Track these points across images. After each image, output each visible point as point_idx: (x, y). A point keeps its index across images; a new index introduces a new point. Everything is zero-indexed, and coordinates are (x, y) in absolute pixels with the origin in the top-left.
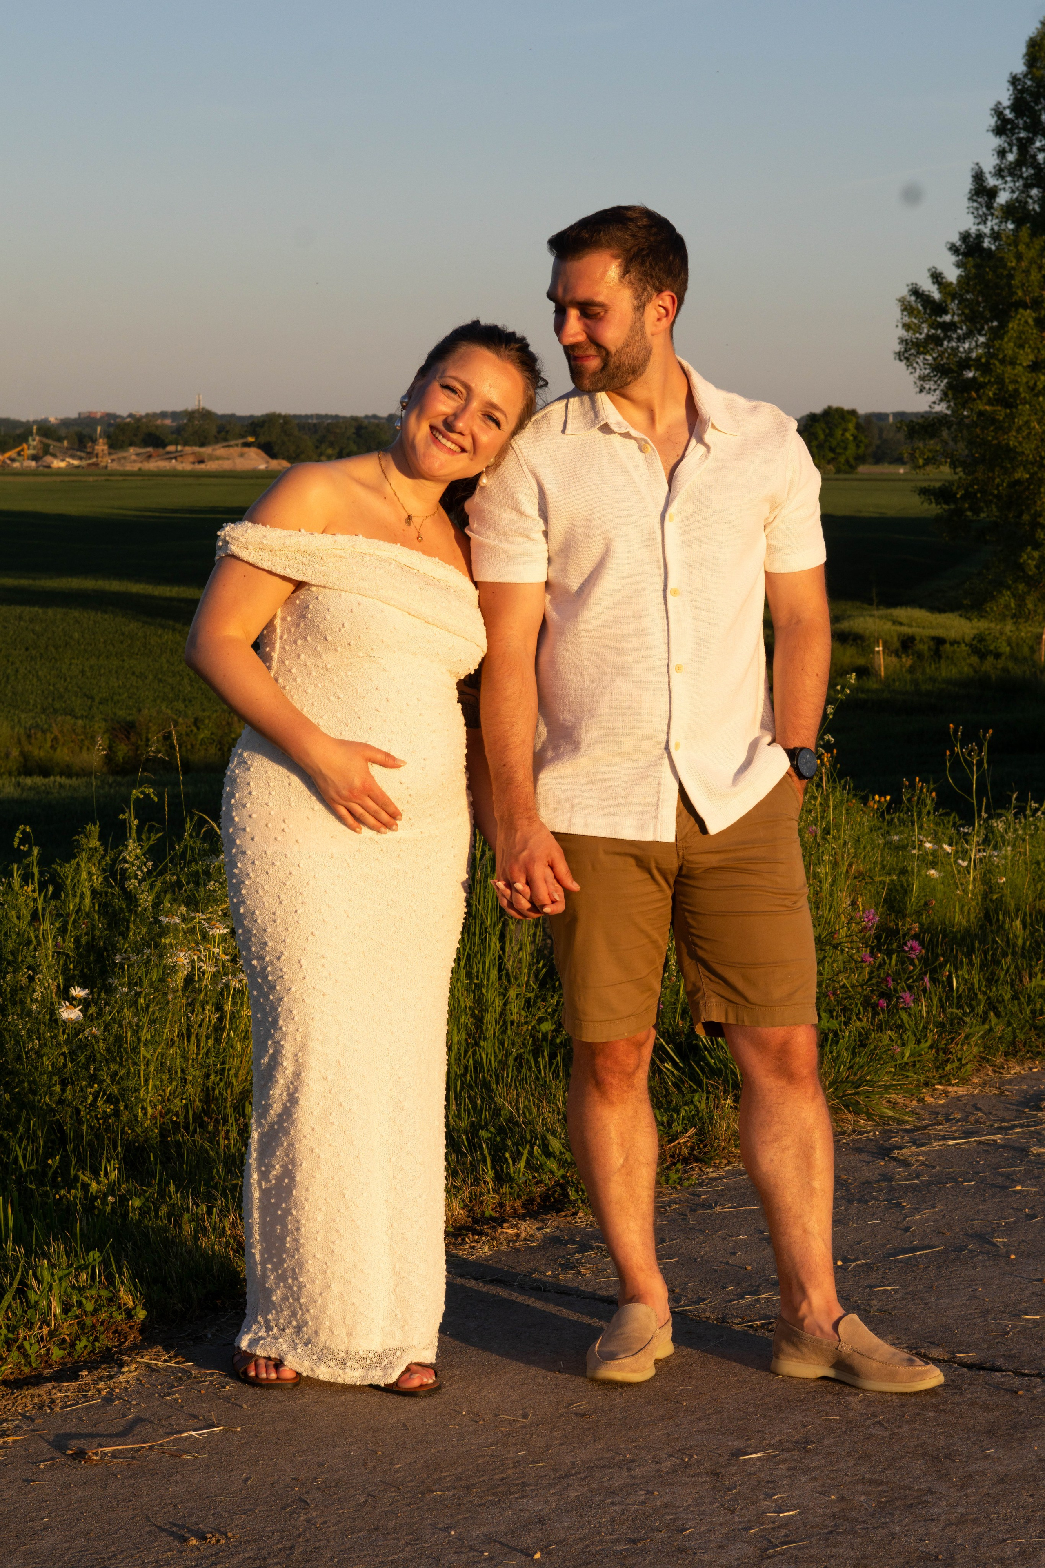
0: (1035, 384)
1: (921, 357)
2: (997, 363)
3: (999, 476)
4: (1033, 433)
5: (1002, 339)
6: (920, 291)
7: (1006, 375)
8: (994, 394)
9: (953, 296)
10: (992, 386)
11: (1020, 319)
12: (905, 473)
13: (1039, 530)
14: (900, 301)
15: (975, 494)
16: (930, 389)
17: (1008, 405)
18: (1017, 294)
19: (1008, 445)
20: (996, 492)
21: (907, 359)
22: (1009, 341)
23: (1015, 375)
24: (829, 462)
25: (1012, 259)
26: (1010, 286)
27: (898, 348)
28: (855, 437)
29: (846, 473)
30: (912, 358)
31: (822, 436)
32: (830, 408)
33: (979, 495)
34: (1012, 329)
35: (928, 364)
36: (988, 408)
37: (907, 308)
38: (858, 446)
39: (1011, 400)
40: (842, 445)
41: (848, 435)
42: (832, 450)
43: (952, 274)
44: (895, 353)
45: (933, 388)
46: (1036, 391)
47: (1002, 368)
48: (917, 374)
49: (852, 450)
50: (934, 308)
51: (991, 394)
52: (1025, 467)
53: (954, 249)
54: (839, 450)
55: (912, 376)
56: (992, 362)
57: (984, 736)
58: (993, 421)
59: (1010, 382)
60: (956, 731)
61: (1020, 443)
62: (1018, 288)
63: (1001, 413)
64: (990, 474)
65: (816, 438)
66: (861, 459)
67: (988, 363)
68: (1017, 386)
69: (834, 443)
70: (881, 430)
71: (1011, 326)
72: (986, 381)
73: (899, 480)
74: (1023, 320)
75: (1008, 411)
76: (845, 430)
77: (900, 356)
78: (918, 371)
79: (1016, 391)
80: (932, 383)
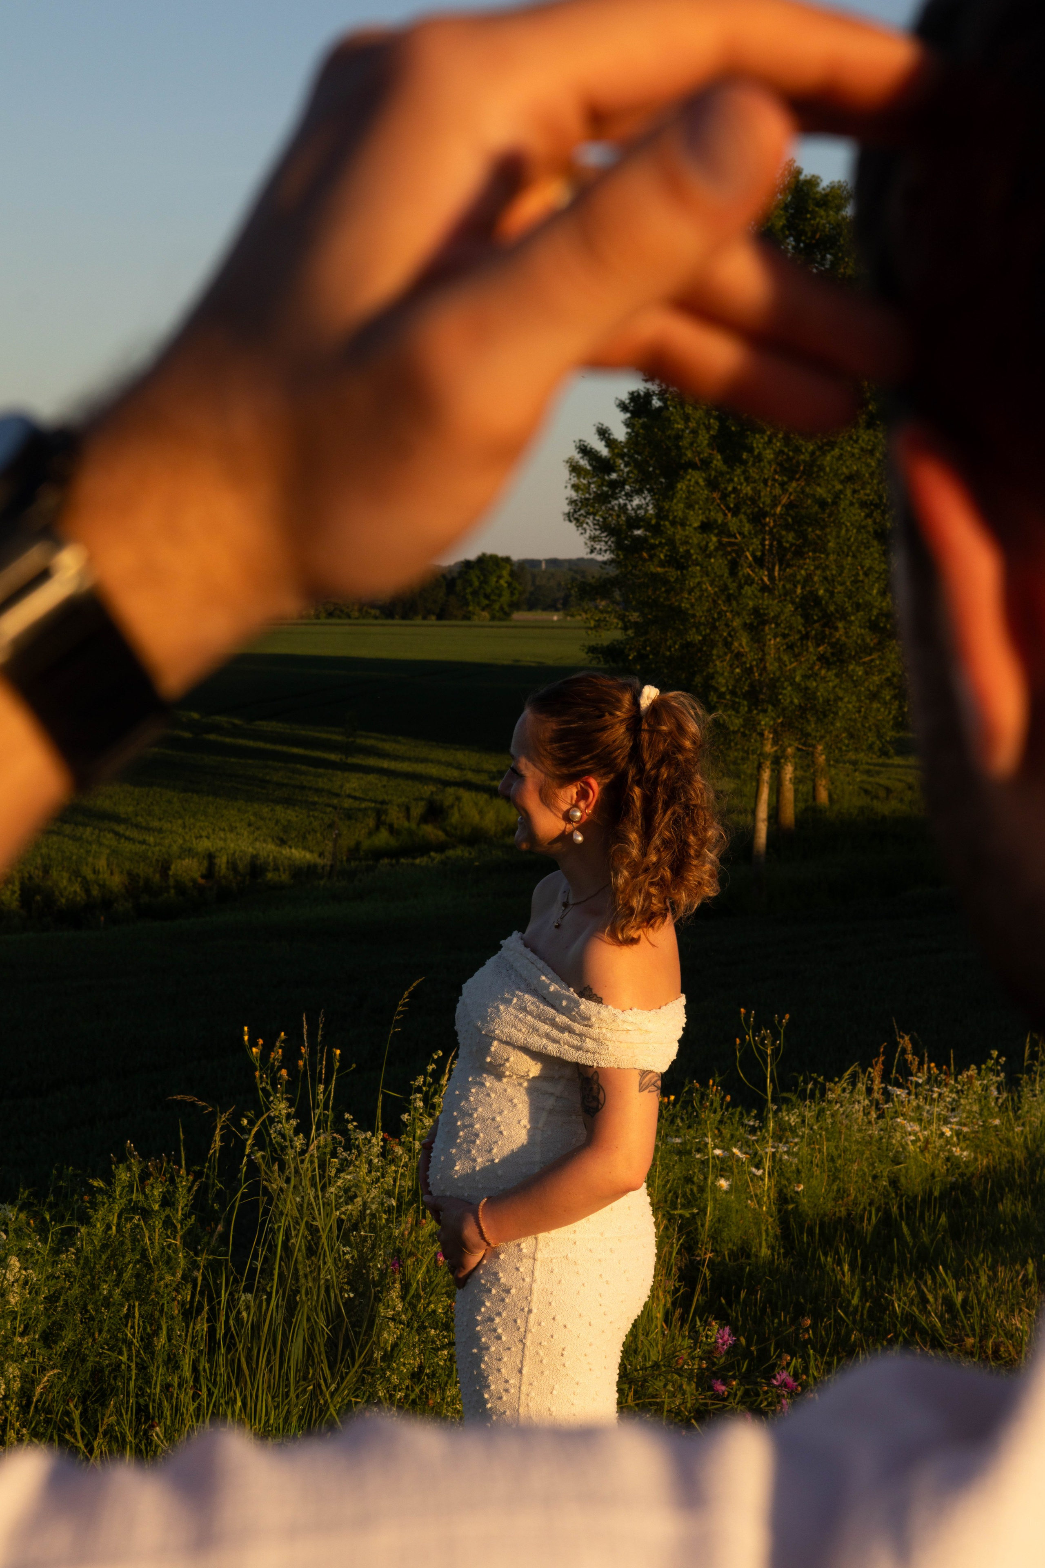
0: (707, 546)
1: (591, 517)
2: (667, 523)
3: (671, 638)
4: (706, 594)
5: (672, 501)
6: (588, 448)
7: (678, 537)
8: (666, 556)
9: (622, 456)
10: (663, 548)
11: (690, 480)
12: (559, 621)
13: (712, 693)
14: (567, 462)
15: (647, 656)
16: (601, 549)
17: (681, 567)
18: (686, 455)
19: (679, 606)
20: (668, 653)
21: (577, 520)
22: (678, 502)
23: (687, 537)
24: (483, 609)
25: (679, 420)
26: (678, 448)
27: (567, 509)
28: (509, 584)
29: (500, 619)
30: (582, 519)
31: (476, 584)
32: (484, 555)
33: (651, 657)
34: (681, 489)
35: (598, 524)
36: (659, 570)
37: (575, 469)
38: (512, 594)
39: (682, 560)
40: (497, 592)
41: (502, 582)
42: (487, 597)
43: (620, 433)
44: (565, 514)
45: (604, 548)
46: (708, 552)
47: (672, 529)
48: (587, 535)
49: (506, 598)
50: (601, 466)
51: (662, 556)
52: (697, 628)
53: (623, 407)
54: (493, 597)
55: (582, 537)
56: (662, 523)
57: (780, 1021)
58: (666, 582)
59: (682, 544)
60: (748, 1015)
61: (692, 605)
62: (687, 449)
63: (673, 574)
64: (663, 636)
65: (471, 585)
66: (515, 606)
67: (658, 525)
68: (688, 548)
69: (488, 590)
70: (534, 577)
71: (679, 486)
72: (657, 542)
73: (553, 628)
74: (693, 480)
75: (679, 572)
76: (500, 577)
77: (569, 517)
78: (588, 532)
79: (688, 551)
80: (603, 543)
